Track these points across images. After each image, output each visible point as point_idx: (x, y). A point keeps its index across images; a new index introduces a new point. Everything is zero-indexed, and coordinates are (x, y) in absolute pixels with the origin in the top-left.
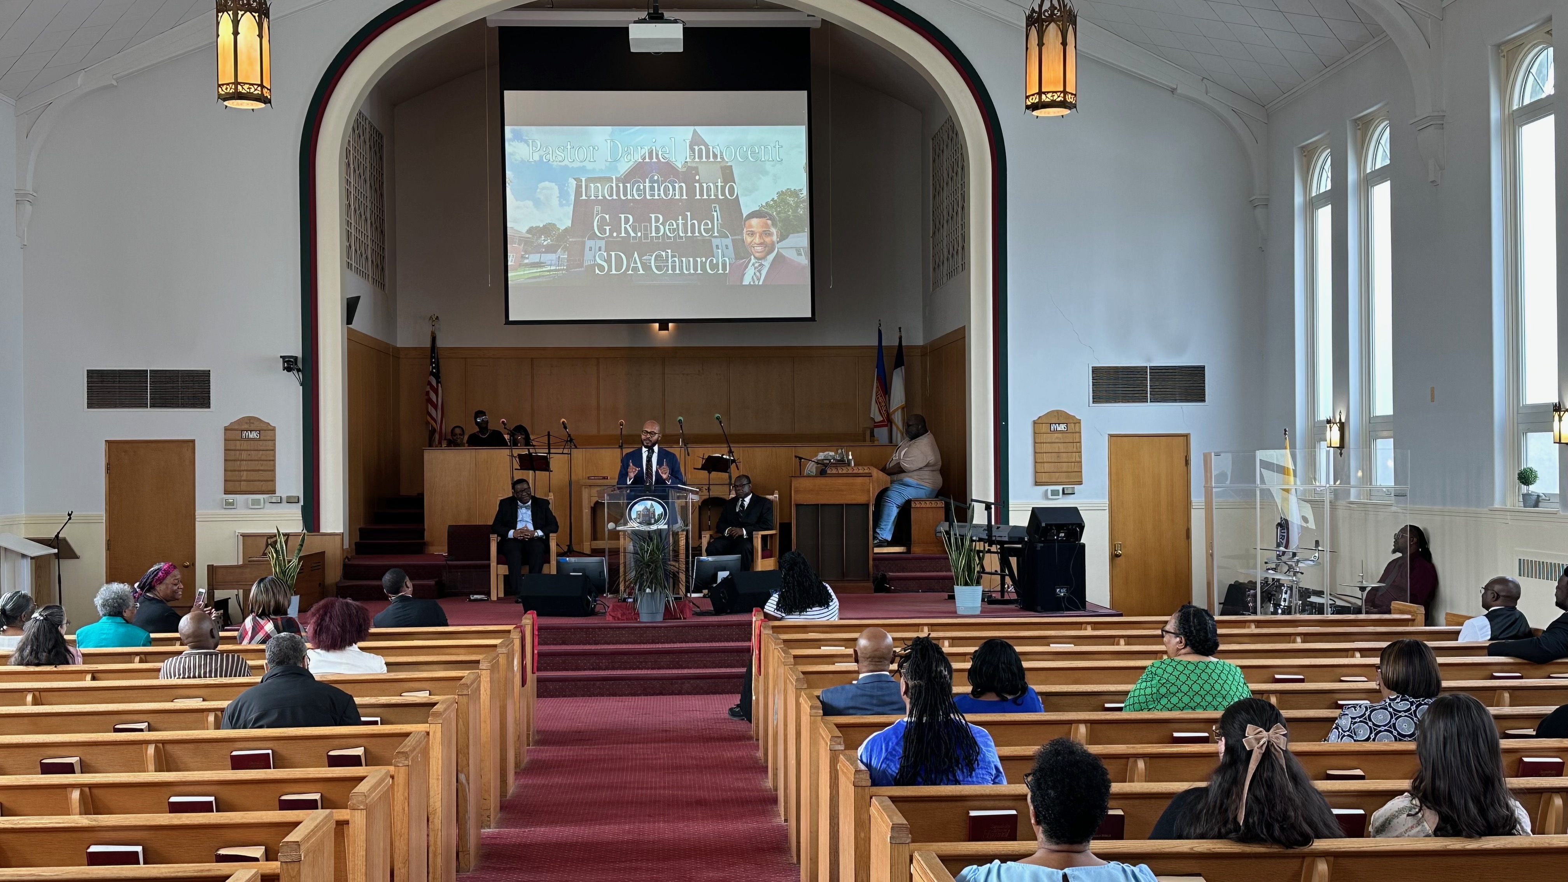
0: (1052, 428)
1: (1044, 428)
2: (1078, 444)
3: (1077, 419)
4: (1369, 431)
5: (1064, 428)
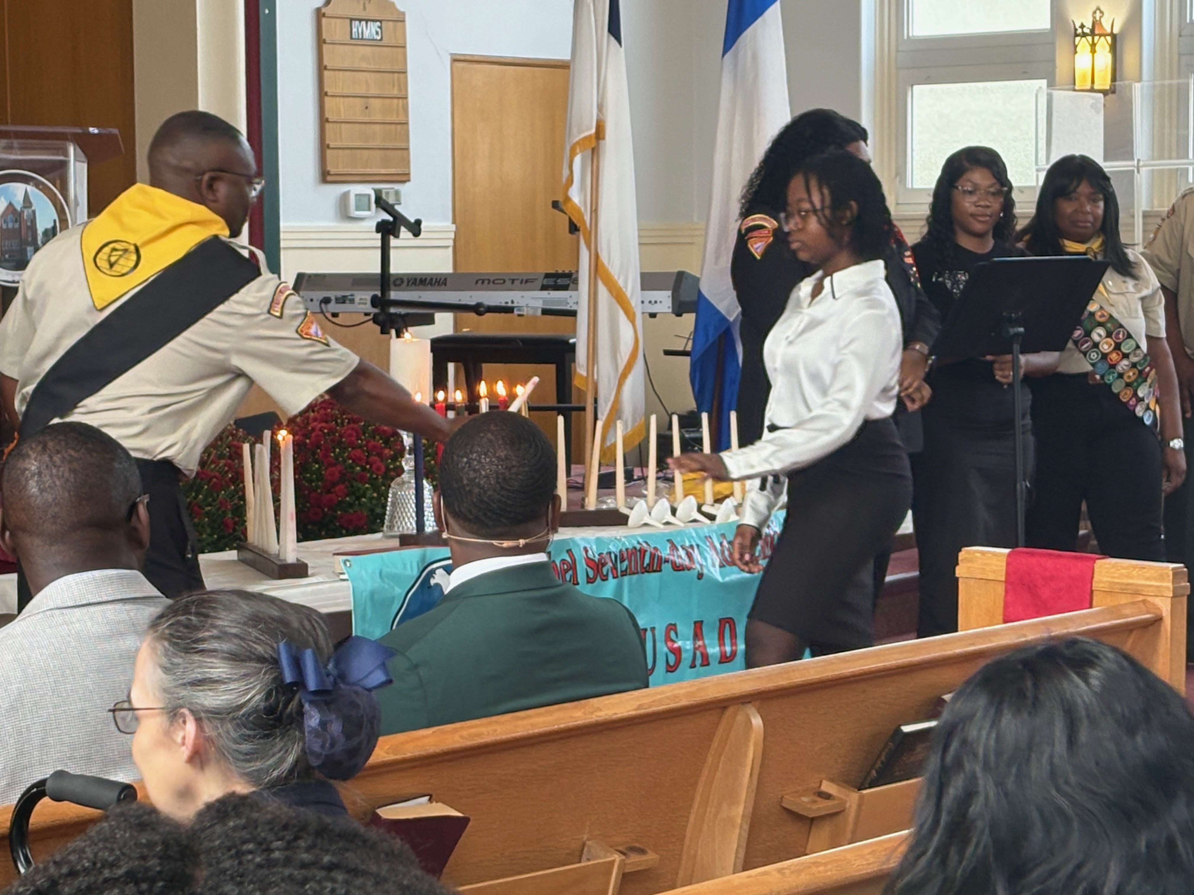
0: (354, 30)
1: (339, 30)
2: (402, 76)
3: (397, 10)
4: (1180, 55)
5: (377, 33)
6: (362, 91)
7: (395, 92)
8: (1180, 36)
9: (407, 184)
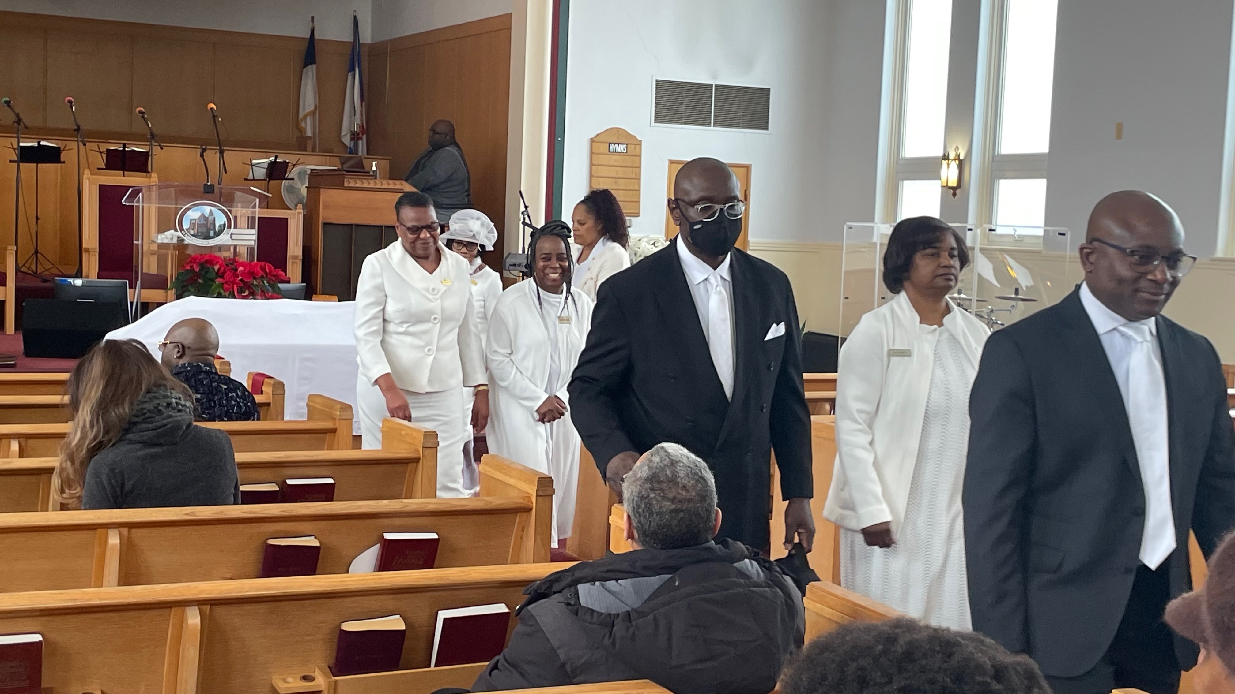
0: (611, 148)
1: (603, 148)
2: (637, 170)
3: (637, 140)
4: (992, 170)
5: (624, 149)
6: (614, 175)
7: (633, 176)
8: (993, 161)
9: (639, 218)
